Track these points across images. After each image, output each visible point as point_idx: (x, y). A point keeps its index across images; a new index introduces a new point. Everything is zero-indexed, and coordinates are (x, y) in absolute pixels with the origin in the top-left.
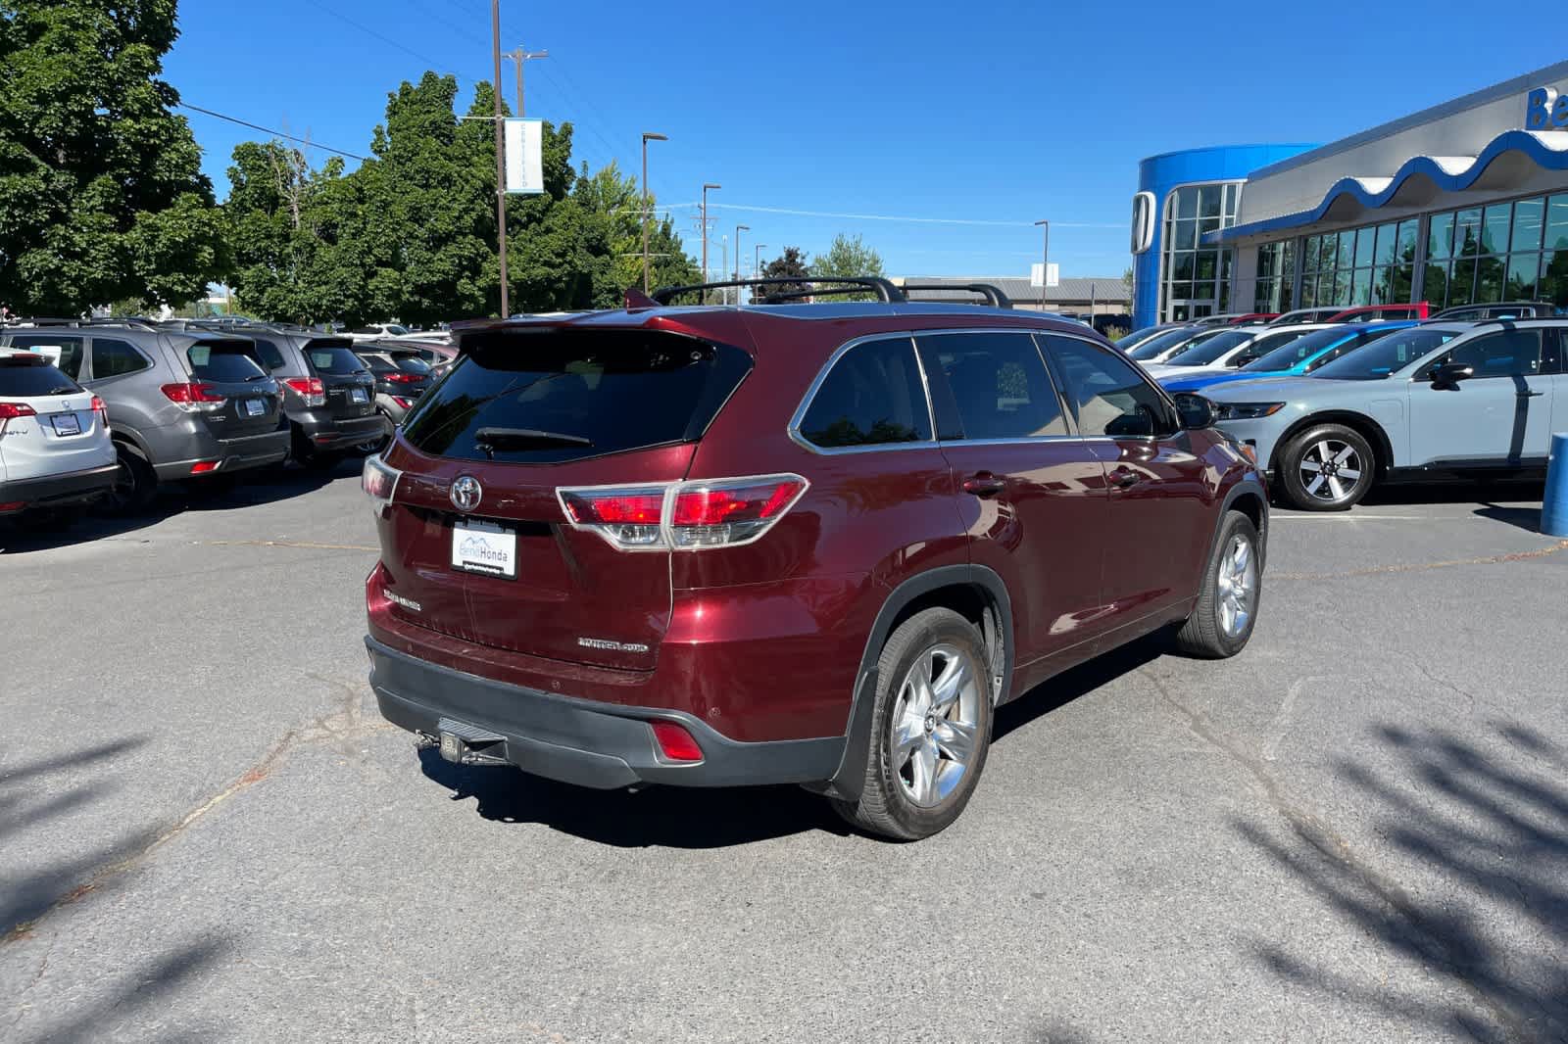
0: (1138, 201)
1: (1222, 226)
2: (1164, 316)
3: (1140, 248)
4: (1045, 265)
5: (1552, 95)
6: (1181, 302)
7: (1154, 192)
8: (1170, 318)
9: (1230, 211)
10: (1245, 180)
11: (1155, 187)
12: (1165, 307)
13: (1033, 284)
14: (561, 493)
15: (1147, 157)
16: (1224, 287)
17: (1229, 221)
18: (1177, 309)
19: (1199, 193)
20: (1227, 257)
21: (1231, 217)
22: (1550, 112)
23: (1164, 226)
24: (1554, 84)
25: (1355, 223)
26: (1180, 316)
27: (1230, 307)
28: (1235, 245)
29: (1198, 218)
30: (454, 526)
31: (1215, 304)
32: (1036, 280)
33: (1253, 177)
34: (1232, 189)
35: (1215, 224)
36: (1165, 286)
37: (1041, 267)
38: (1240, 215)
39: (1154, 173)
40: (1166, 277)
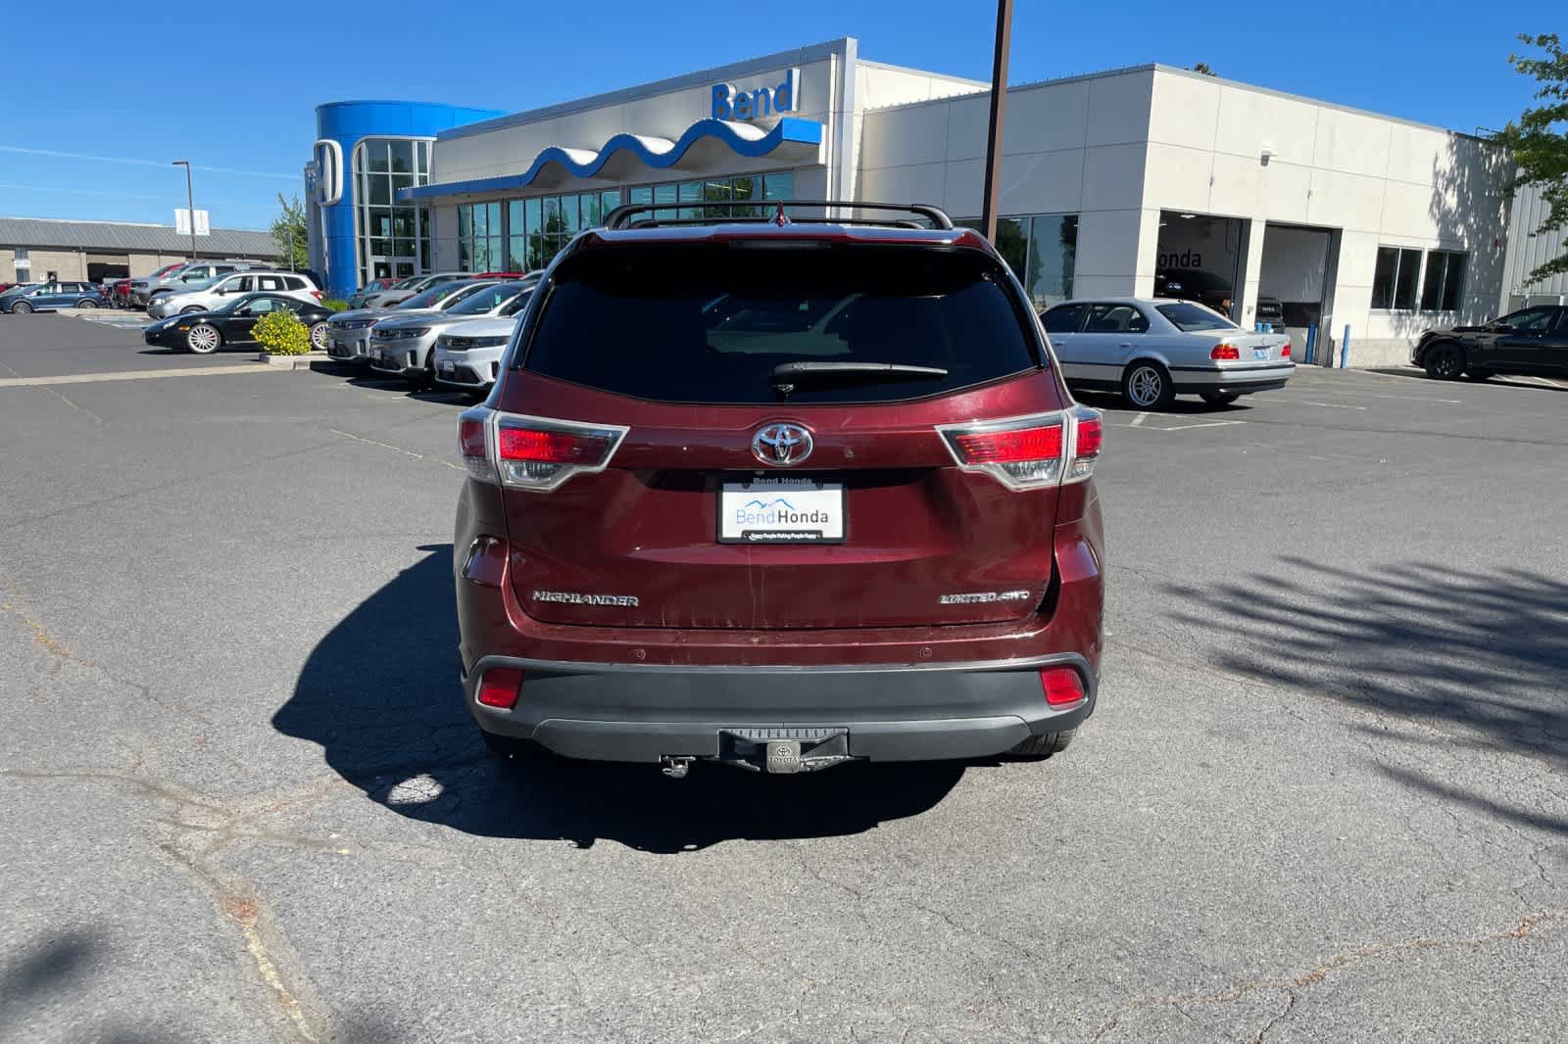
0: (320, 150)
1: (417, 184)
2: (364, 273)
3: (329, 199)
4: (191, 211)
5: (732, 91)
6: (382, 259)
7: (339, 141)
8: (371, 277)
9: (423, 169)
10: (435, 139)
11: (340, 135)
12: (364, 263)
13: (178, 232)
14: (944, 433)
15: (323, 103)
16: (425, 245)
17: (423, 180)
18: (378, 266)
19: (389, 147)
20: (425, 215)
21: (423, 174)
22: (732, 105)
23: (354, 177)
24: (733, 82)
25: (558, 191)
26: (382, 273)
27: (433, 265)
28: (431, 204)
29: (390, 173)
30: (722, 491)
31: (416, 261)
32: (183, 228)
33: (442, 137)
34: (422, 146)
35: (408, 181)
36: (363, 241)
37: (187, 212)
38: (433, 173)
39: (334, 119)
40: (363, 231)
